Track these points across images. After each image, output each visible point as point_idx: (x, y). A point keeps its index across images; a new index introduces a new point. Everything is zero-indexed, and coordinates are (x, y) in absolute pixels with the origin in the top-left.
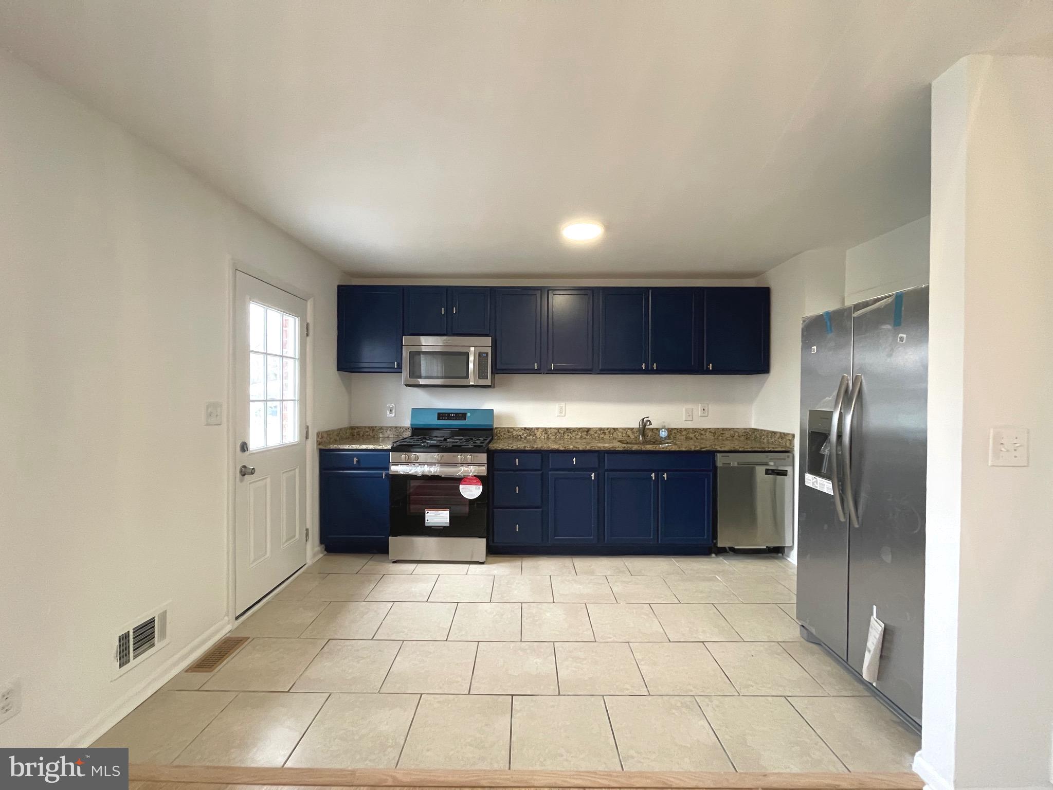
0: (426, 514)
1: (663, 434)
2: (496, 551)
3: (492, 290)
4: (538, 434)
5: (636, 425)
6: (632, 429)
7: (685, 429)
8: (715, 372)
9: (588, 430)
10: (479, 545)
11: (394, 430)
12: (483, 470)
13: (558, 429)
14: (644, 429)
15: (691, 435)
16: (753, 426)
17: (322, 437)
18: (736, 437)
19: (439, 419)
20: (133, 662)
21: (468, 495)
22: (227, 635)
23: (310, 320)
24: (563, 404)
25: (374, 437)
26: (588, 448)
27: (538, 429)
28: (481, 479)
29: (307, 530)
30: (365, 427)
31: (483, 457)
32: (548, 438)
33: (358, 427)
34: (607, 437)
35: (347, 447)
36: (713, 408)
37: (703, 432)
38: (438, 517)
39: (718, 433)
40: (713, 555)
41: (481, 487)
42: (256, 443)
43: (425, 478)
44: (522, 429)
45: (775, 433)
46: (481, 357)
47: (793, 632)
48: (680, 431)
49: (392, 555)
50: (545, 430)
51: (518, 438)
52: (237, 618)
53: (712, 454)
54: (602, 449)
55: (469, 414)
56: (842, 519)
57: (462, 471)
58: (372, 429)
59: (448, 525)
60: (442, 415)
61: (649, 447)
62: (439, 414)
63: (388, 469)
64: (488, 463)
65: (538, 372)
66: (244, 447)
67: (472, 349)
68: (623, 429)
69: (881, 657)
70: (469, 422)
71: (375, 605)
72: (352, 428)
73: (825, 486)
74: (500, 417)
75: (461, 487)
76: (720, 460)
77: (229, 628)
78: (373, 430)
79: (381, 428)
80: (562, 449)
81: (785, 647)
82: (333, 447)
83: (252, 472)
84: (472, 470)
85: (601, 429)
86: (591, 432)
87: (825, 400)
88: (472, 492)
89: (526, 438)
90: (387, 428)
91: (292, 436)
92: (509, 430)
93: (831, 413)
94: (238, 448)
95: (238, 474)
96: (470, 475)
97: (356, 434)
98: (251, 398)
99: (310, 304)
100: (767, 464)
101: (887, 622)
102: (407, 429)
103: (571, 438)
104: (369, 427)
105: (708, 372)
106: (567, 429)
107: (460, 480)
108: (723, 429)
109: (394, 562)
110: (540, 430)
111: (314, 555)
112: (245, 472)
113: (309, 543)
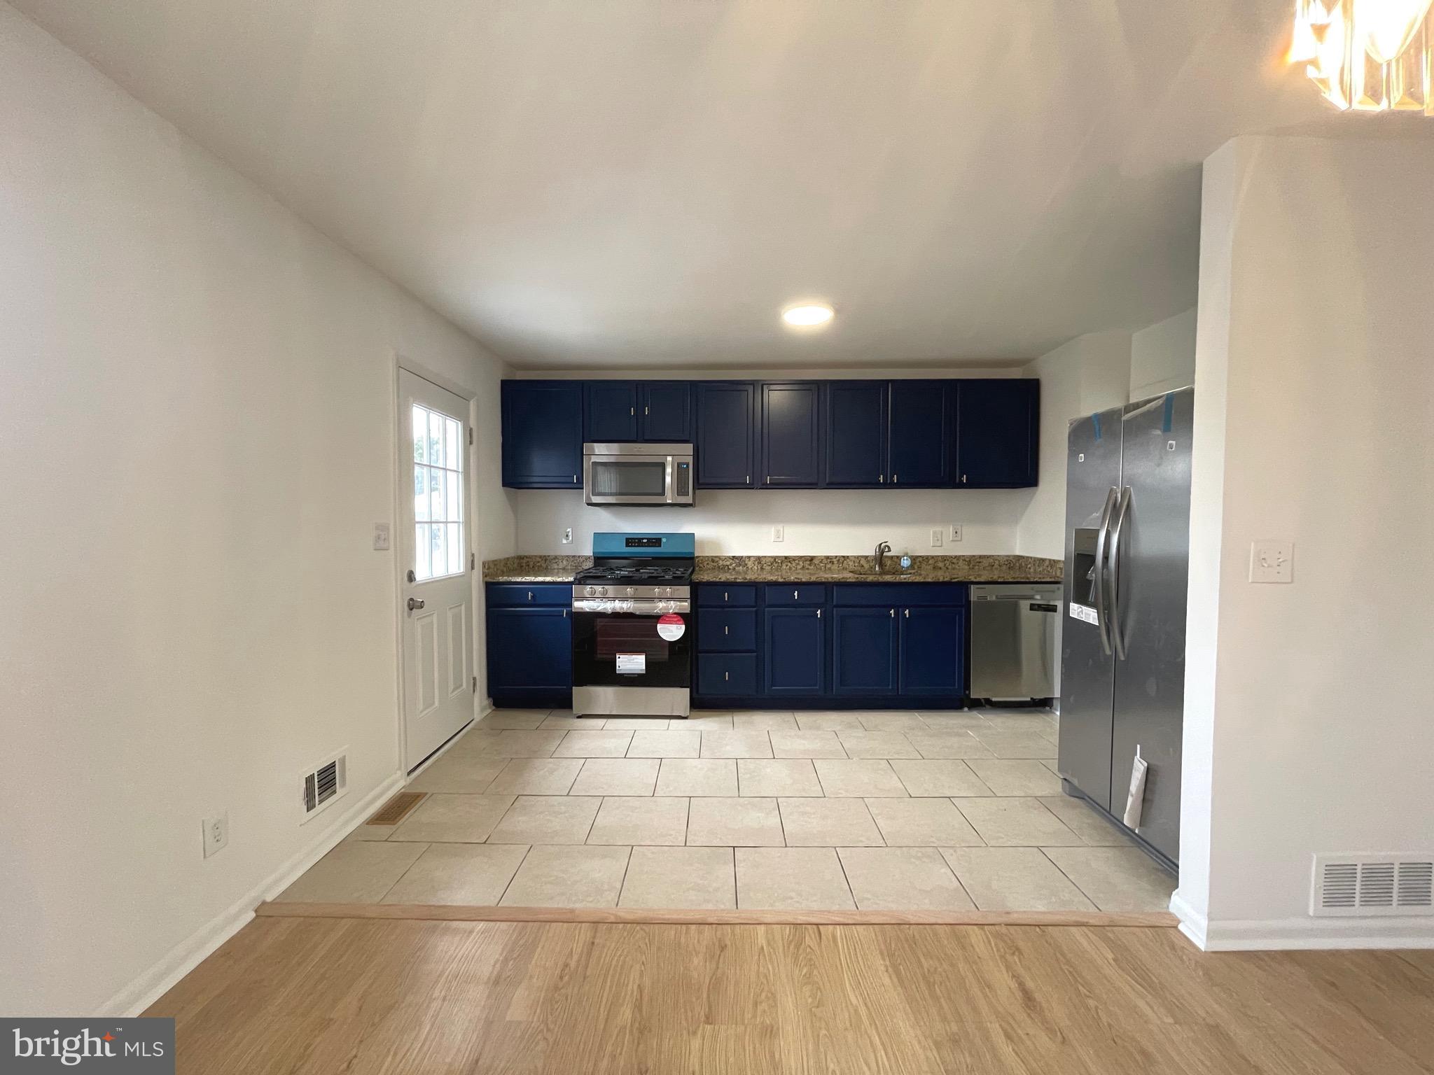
0: (618, 660)
1: (905, 563)
2: (701, 704)
3: (694, 384)
4: (750, 564)
5: (871, 551)
6: (867, 557)
7: (933, 557)
8: (971, 485)
9: (812, 559)
10: (681, 696)
11: (572, 559)
12: (685, 606)
13: (775, 558)
14: (881, 557)
15: (941, 565)
16: (1018, 552)
17: (489, 568)
18: (996, 566)
19: (627, 545)
20: (319, 808)
21: (667, 636)
22: (402, 790)
23: (473, 423)
24: (780, 527)
25: (547, 568)
26: (813, 579)
27: (749, 557)
28: (683, 617)
29: (474, 679)
30: (536, 556)
31: (685, 591)
32: (762, 568)
33: (527, 557)
34: (835, 567)
35: (519, 579)
36: (969, 532)
37: (955, 561)
38: (630, 663)
39: (973, 561)
40: (966, 709)
41: (683, 627)
42: (421, 575)
43: (616, 615)
44: (729, 557)
45: (1043, 560)
46: (680, 469)
47: (1053, 786)
48: (926, 559)
49: (577, 707)
50: (759, 559)
51: (725, 569)
52: (409, 774)
53: (964, 586)
54: (830, 580)
55: (664, 540)
56: (1108, 652)
57: (660, 607)
58: (545, 558)
59: (644, 672)
60: (632, 541)
61: (888, 578)
62: (627, 539)
63: (570, 605)
64: (691, 598)
65: (750, 487)
66: (411, 577)
67: (669, 459)
68: (855, 557)
69: (1144, 800)
70: (666, 549)
71: (565, 762)
72: (521, 558)
73: (1089, 615)
74: (702, 543)
75: (659, 626)
76: (974, 594)
77: (402, 783)
78: (546, 560)
79: (556, 557)
80: (781, 580)
81: (1044, 803)
82: (501, 579)
83: (421, 605)
84: (673, 607)
85: (827, 558)
86: (816, 561)
87: (1091, 517)
88: (672, 632)
89: (734, 569)
90: (563, 557)
91: (456, 565)
92: (713, 559)
93: (1097, 532)
94: (406, 578)
95: (406, 608)
96: (671, 611)
97: (524, 564)
98: (417, 519)
99: (472, 405)
100: (1032, 598)
101: (1151, 762)
102: (588, 558)
103: (790, 568)
104: (540, 557)
105: (961, 486)
106: (786, 557)
107: (658, 618)
108: (980, 557)
109: (579, 717)
110: (752, 559)
111: (482, 710)
112: (413, 605)
113: (477, 694)
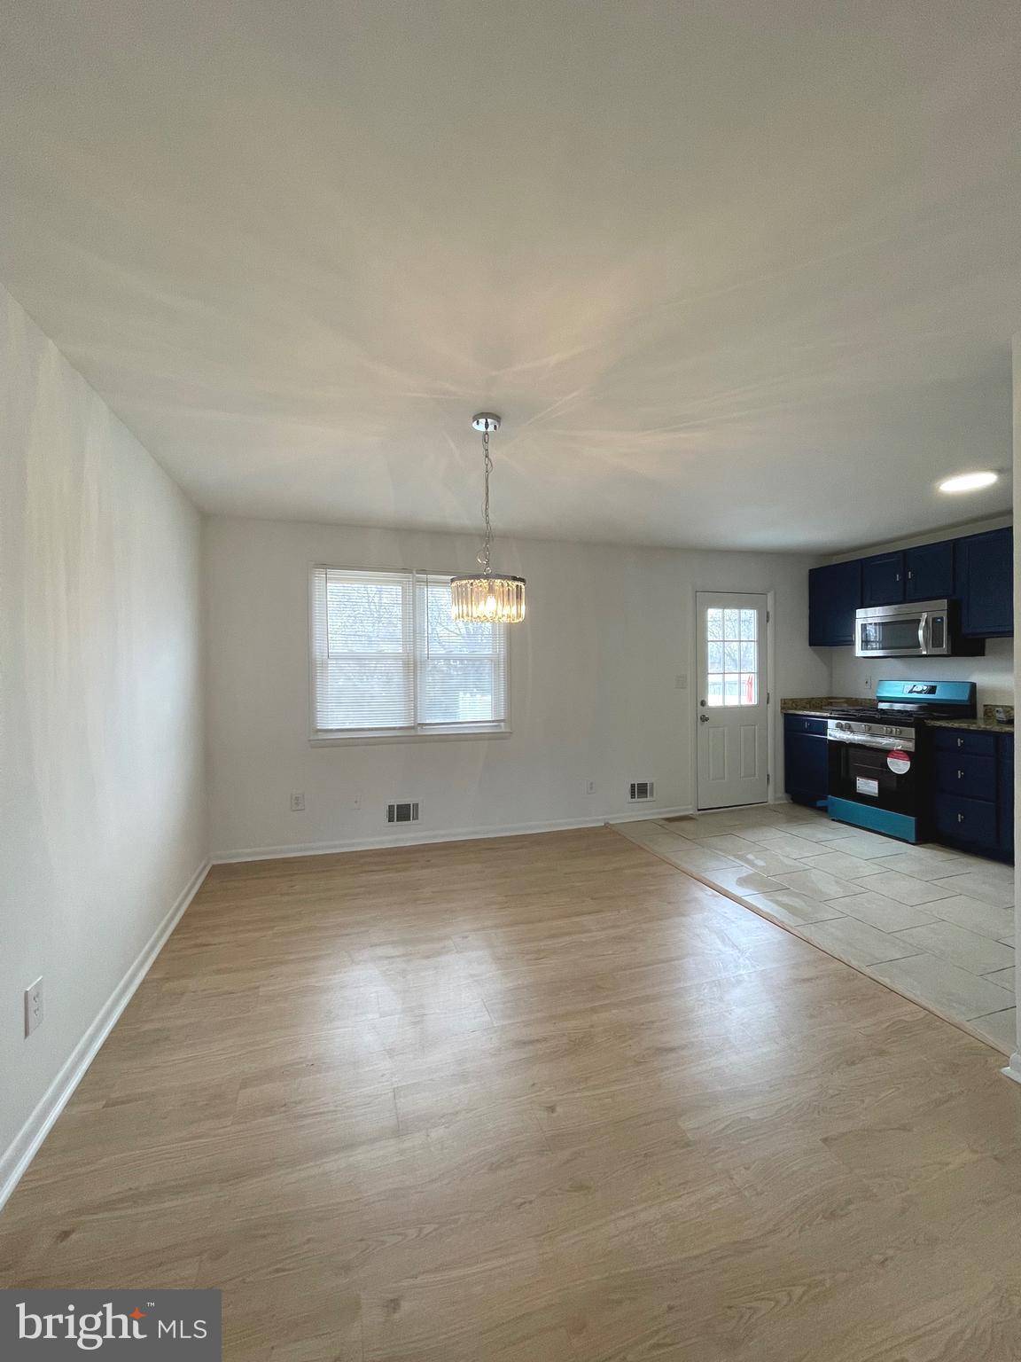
0: (858, 782)
3: (956, 542)
10: (909, 822)
12: (910, 746)
17: (785, 703)
20: (636, 800)
21: (895, 769)
22: (691, 815)
23: (770, 609)
28: (907, 754)
29: (768, 775)
31: (911, 732)
38: (868, 786)
41: (909, 763)
42: (714, 700)
43: (852, 745)
46: (934, 626)
49: (831, 812)
52: (699, 810)
57: (884, 742)
59: (877, 795)
64: (917, 739)
66: (703, 703)
67: (925, 616)
75: (888, 760)
77: (692, 812)
82: (792, 712)
83: (707, 719)
84: (898, 744)
88: (900, 766)
91: (751, 700)
94: (699, 704)
95: (698, 720)
96: (898, 748)
98: (709, 672)
99: (770, 596)
107: (887, 752)
109: (833, 820)
112: (704, 719)
113: (771, 787)
